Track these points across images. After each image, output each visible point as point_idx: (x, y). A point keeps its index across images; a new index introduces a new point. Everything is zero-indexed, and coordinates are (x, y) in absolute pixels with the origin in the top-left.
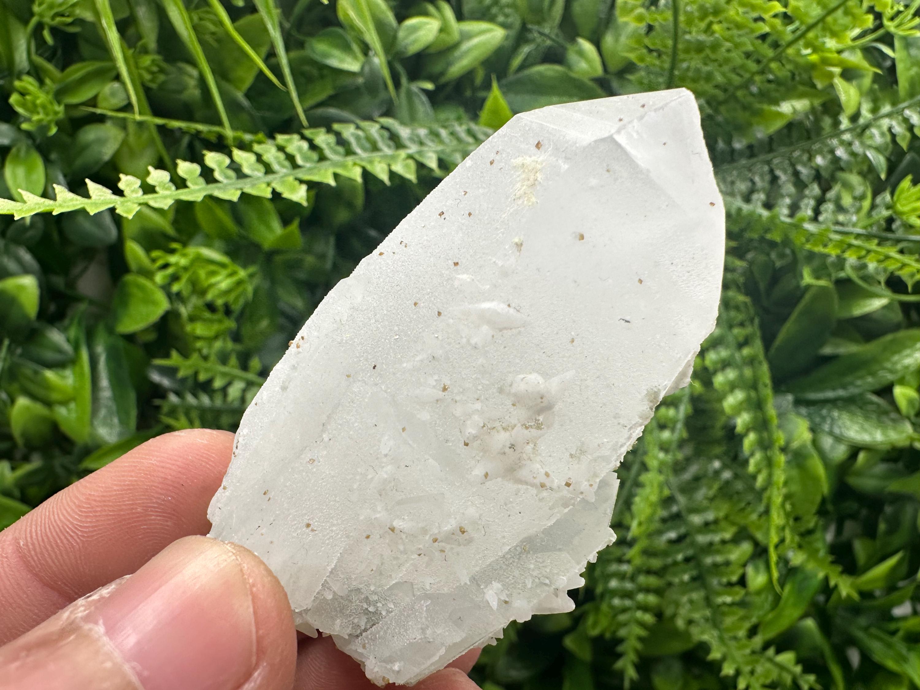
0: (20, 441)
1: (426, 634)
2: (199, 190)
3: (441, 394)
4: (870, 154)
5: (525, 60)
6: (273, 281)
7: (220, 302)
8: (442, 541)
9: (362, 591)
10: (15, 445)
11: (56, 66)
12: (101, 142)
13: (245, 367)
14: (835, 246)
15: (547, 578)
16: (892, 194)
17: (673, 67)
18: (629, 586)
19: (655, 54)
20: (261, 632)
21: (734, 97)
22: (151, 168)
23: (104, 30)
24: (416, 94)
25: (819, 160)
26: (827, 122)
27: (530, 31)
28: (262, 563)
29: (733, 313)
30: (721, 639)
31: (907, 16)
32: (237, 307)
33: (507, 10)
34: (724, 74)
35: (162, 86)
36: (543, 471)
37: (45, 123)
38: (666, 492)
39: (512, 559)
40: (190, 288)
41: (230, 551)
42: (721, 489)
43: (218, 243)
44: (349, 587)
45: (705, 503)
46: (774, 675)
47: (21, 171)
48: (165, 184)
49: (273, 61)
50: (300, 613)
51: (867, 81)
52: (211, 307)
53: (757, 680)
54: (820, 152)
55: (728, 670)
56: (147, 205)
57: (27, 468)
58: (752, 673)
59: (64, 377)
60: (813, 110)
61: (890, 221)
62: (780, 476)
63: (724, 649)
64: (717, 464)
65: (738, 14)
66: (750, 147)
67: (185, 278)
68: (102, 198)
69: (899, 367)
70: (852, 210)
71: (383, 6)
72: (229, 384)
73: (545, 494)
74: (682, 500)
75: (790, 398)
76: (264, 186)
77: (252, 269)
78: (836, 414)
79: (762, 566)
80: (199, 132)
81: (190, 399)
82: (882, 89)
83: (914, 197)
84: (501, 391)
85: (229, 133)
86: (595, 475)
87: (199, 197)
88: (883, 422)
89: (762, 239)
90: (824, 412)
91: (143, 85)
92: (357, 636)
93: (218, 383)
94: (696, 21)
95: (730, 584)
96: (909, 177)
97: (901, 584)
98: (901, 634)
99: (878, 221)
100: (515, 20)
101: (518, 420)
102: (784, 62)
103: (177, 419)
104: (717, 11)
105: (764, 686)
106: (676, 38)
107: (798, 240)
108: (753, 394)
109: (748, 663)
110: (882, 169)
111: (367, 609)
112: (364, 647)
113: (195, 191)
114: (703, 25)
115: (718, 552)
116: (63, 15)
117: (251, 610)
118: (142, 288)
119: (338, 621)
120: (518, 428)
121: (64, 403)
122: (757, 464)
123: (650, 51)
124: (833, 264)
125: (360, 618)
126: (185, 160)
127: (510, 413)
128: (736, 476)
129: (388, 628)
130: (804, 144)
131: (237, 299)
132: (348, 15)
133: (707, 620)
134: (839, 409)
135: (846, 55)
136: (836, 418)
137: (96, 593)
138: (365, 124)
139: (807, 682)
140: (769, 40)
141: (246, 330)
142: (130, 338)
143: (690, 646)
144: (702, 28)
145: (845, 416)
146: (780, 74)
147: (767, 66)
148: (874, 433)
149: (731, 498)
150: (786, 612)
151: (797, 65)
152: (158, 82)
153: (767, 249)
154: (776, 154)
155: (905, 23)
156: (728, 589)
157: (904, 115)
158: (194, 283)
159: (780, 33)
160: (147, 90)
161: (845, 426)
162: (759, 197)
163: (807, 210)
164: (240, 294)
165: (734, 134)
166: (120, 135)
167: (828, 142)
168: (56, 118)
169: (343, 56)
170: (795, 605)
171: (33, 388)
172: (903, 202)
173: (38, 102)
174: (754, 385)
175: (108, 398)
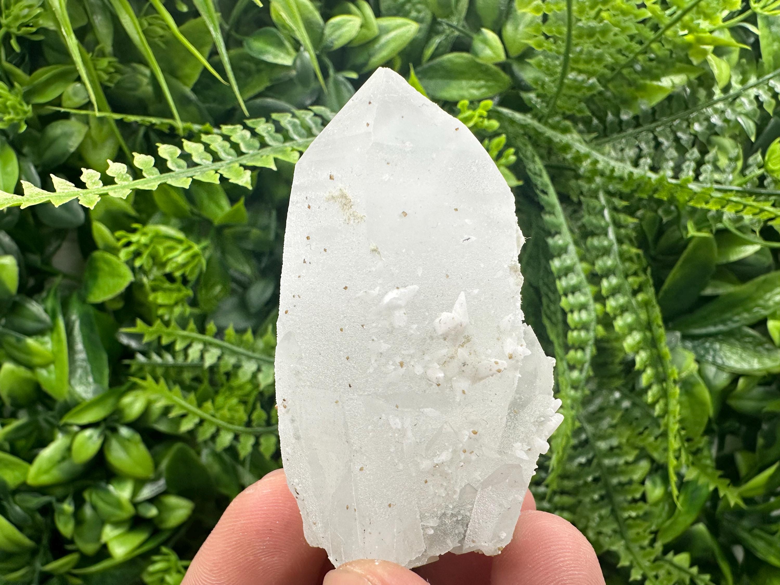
0: (7, 402)
2: (155, 179)
4: (741, 120)
5: (437, 49)
6: (224, 252)
7: (178, 274)
10: (3, 404)
11: (24, 71)
12: (67, 135)
13: (202, 330)
14: (716, 203)
16: (763, 155)
17: (568, 50)
19: (551, 40)
21: (620, 73)
22: (109, 162)
23: (64, 36)
24: (342, 82)
25: (697, 127)
26: (702, 93)
27: (440, 24)
29: (627, 264)
30: (628, 548)
32: (192, 278)
33: (419, 6)
34: (611, 55)
35: (118, 84)
37: (15, 121)
38: (578, 424)
40: (151, 262)
42: (622, 416)
43: (174, 221)
45: (609, 430)
46: (675, 577)
48: (123, 175)
49: (215, 58)
51: (735, 56)
52: (170, 277)
54: (697, 120)
55: (636, 575)
56: (106, 196)
57: (14, 424)
58: (656, 577)
59: (43, 343)
60: (690, 84)
61: (762, 178)
62: (675, 406)
63: (631, 557)
64: (617, 395)
66: (636, 118)
67: (146, 253)
68: (66, 191)
69: (771, 303)
70: (728, 170)
71: (310, 6)
72: (189, 346)
74: (590, 429)
75: (678, 334)
76: (212, 172)
77: (204, 243)
78: (717, 346)
79: (658, 481)
80: (153, 125)
81: (156, 358)
82: (749, 62)
85: (179, 124)
87: (153, 186)
88: (759, 352)
89: (651, 198)
90: (707, 345)
91: (102, 84)
93: (179, 346)
94: (587, 9)
95: (635, 501)
96: (778, 140)
99: (752, 178)
100: (427, 15)
102: (663, 42)
103: (144, 378)
106: (570, 25)
107: (682, 197)
108: (648, 334)
109: (652, 569)
110: (752, 133)
113: (150, 181)
114: (593, 13)
115: (623, 473)
116: (28, 26)
118: (108, 263)
121: (45, 366)
122: (654, 396)
123: (547, 37)
124: (713, 217)
126: (140, 152)
128: (634, 405)
130: (682, 113)
131: (192, 271)
132: (281, 16)
133: (615, 532)
134: (721, 341)
135: (716, 34)
136: (718, 350)
138: (299, 113)
139: (702, 580)
140: (650, 23)
141: (202, 295)
142: (101, 307)
144: (592, 16)
145: (725, 347)
146: (660, 53)
147: (648, 46)
148: (752, 362)
149: (631, 424)
150: (681, 519)
151: (675, 45)
152: (115, 81)
153: (655, 206)
154: (659, 123)
155: (769, 5)
156: (633, 505)
157: (770, 85)
158: (154, 257)
159: (659, 17)
160: (105, 89)
161: (725, 356)
162: (646, 161)
163: (688, 171)
164: (196, 266)
165: (621, 106)
166: (84, 129)
167: (704, 110)
168: (25, 117)
169: (277, 52)
170: (688, 512)
171: (17, 354)
172: (774, 162)
173: (9, 103)
174: (649, 326)
175: (83, 360)
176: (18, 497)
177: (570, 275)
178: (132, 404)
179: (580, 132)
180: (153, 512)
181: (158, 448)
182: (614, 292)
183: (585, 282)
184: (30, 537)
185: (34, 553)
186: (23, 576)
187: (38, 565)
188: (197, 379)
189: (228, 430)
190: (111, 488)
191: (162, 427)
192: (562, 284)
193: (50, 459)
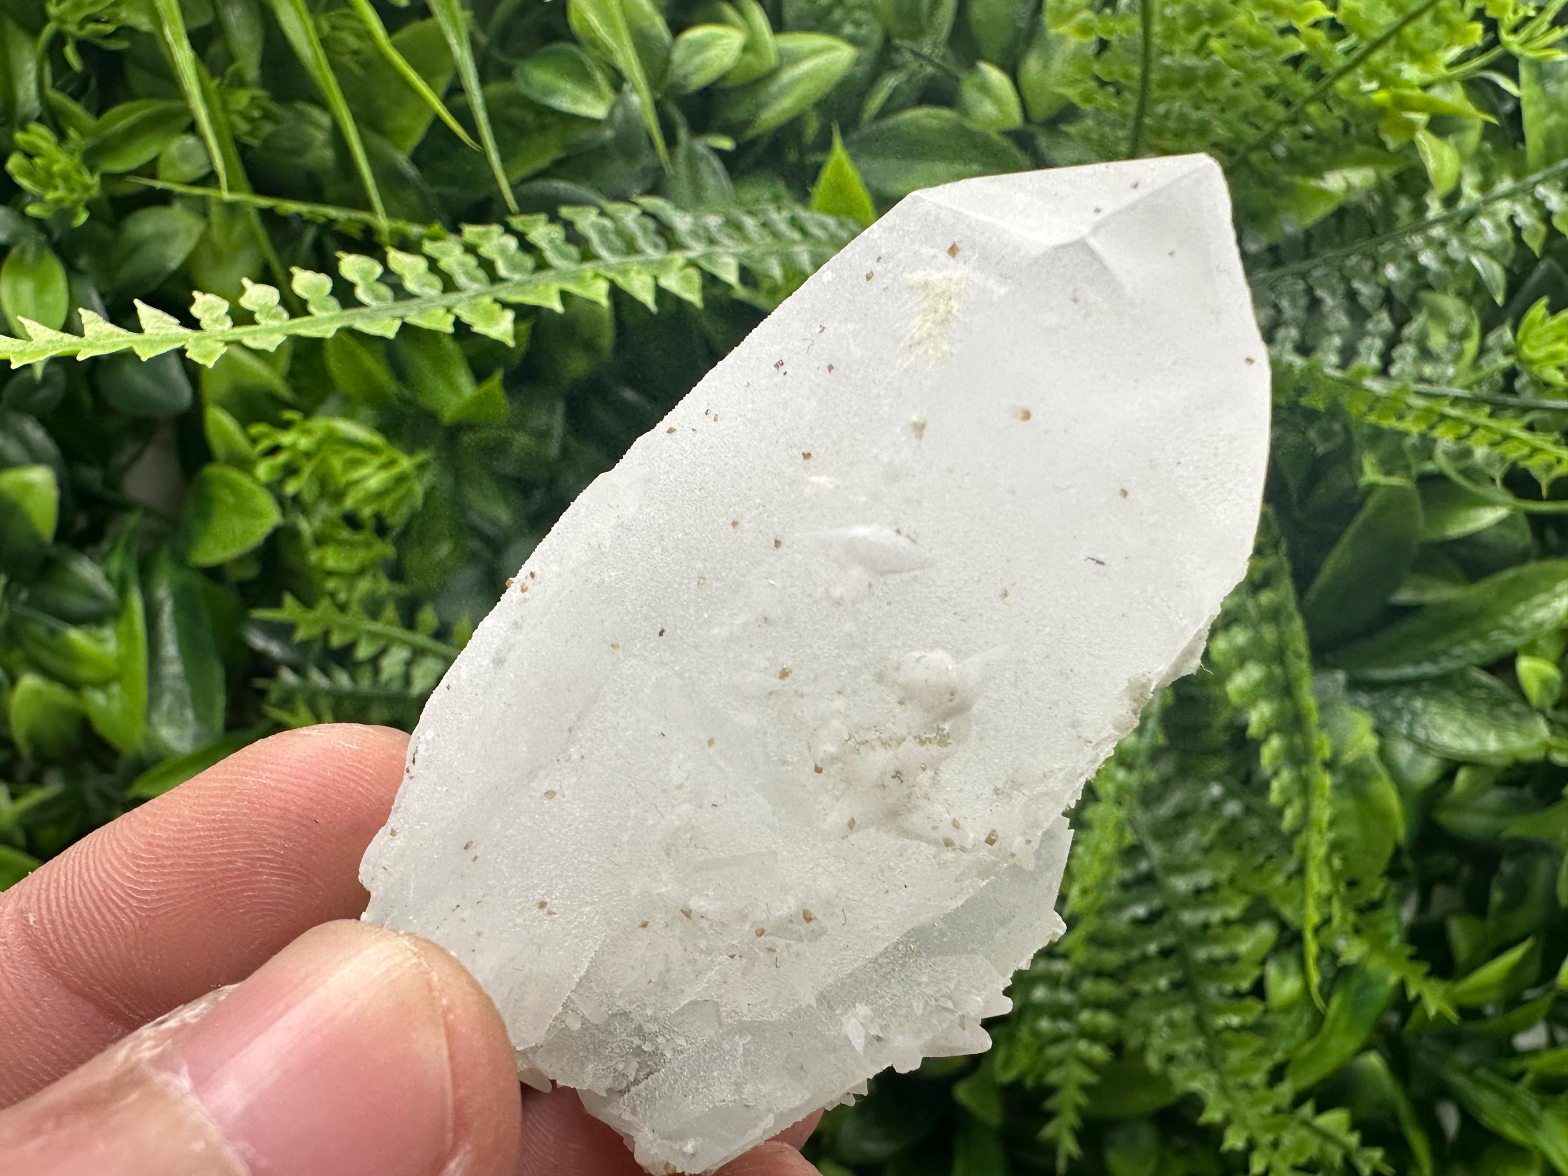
0: (25, 750)
1: (742, 1093)
2: (332, 319)
3: (776, 682)
4: (1477, 262)
5: (891, 98)
6: (458, 478)
7: (367, 512)
8: (771, 934)
9: (632, 1015)
10: (16, 757)
11: (88, 108)
12: (164, 238)
13: (409, 622)
14: (1418, 419)
15: (951, 999)
16: (1515, 329)
17: (1142, 110)
18: (1066, 997)
19: (1111, 89)
20: (462, 1091)
21: (1245, 160)
22: (246, 282)
23: (167, 44)
24: (703, 157)
25: (1391, 272)
26: (1404, 205)
27: (897, 50)
28: (463, 970)
30: (1223, 1089)
31: (1541, 25)
32: (397, 520)
33: (858, 14)
34: (1227, 124)
35: (266, 142)
36: (948, 818)
37: (67, 204)
38: (1130, 838)
39: (891, 965)
40: (315, 489)
41: (407, 949)
42: (1223, 832)
43: (366, 412)
44: (610, 1009)
45: (1196, 857)
46: (1313, 1148)
47: (26, 288)
48: (270, 308)
49: (458, 100)
50: (524, 1053)
51: (1472, 138)
52: (352, 521)
53: (1284, 1158)
54: (1392, 257)
55: (1234, 1141)
56: (239, 344)
57: (37, 796)
58: (1275, 1145)
59: (101, 641)
60: (1380, 187)
61: (1511, 375)
62: (1323, 812)
63: (1227, 1106)
64: (1216, 790)
65: (1252, 21)
66: (1273, 249)
67: (308, 469)
68: (162, 332)
69: (1526, 624)
70: (1447, 357)
71: (647, 5)
72: (383, 652)
73: (949, 855)
74: (1156, 851)
75: (1340, 676)
76: (441, 312)
77: (422, 456)
78: (1418, 704)
79: (1292, 964)
80: (331, 221)
81: (318, 679)
82: (1497, 150)
83: (1552, 335)
84: (880, 678)
85: (382, 223)
86: (1036, 824)
87: (328, 331)
88: (1499, 719)
89: (1294, 406)
90: (1399, 701)
91: (236, 141)
92: (622, 1092)
93: (363, 651)
94: (1182, 33)
95: (1238, 995)
96: (1544, 301)
97: (1529, 994)
98: (1529, 1078)
99: (1491, 376)
100: (873, 31)
101: (908, 728)
102: (1331, 103)
103: (293, 711)
104: (1217, 17)
105: (1296, 1168)
106: (1146, 62)
107: (1355, 407)
108: (1277, 670)
109: (1267, 1129)
110: (1498, 287)
111: (639, 1047)
112: (634, 1112)
113: (322, 321)
114: (1194, 40)
115: (1217, 940)
116: (98, 21)
117: (445, 1053)
118: (234, 488)
119: (590, 1067)
120: (910, 743)
121: (102, 685)
122: (1283, 791)
123: (1103, 84)
124: (1414, 447)
125: (627, 1062)
126: (306, 267)
127: (894, 716)
128: (1249, 811)
129: (676, 1081)
130: (1363, 244)
131: (397, 504)
132: (586, 20)
133: (1198, 1055)
134: (1427, 695)
135: (1436, 93)
136: (1419, 711)
137: (172, 1017)
138: (613, 207)
139: (1368, 1160)
140: (1306, 66)
141: (413, 559)
142: (215, 573)
143: (1171, 1100)
144: (1190, 47)
145: (1434, 708)
146: (1322, 125)
147: (1302, 110)
148: (1485, 737)
149: (1239, 848)
150: (1334, 1043)
151: (1353, 109)
152: (262, 135)
153: (1304, 423)
154: (1317, 261)
155: (1537, 38)
156: (1235, 1003)
157: (1537, 195)
158: (322, 479)
159: (1324, 55)
160: (243, 150)
161: (1434, 725)
162: (1289, 334)
163: (1369, 356)
164: (402, 498)
166: (196, 226)
167: (1407, 240)
168: (86, 197)
169: (579, 92)
170: (1348, 1030)
171: (46, 658)
172: (1533, 343)
173: (56, 168)
174: (1279, 656)
175: (178, 677)
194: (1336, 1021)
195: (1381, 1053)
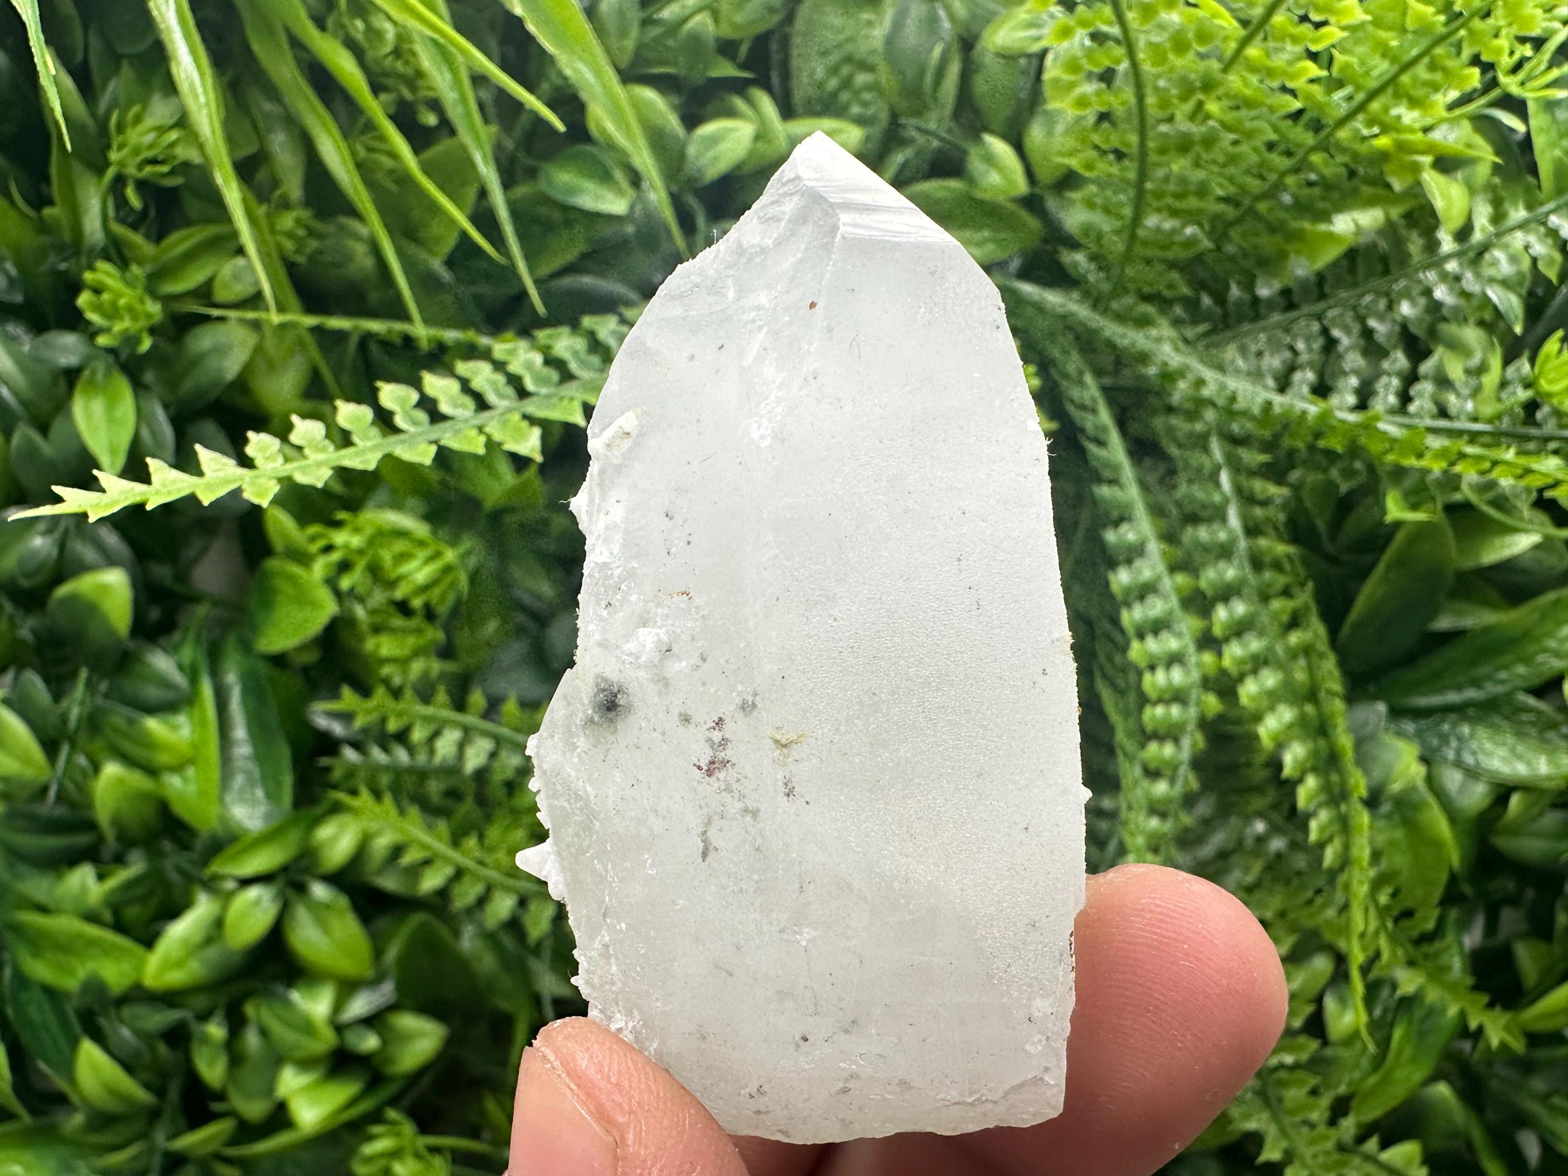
0: (110, 834)
2: (372, 449)
4: (1495, 294)
5: (900, 172)
6: (503, 557)
7: (416, 602)
10: (101, 839)
11: (147, 237)
12: (220, 350)
13: (460, 705)
14: (1437, 457)
16: (1532, 360)
17: (1143, 176)
19: (1112, 157)
21: (1252, 212)
22: (295, 419)
23: (218, 186)
25: (1406, 309)
26: (1415, 245)
27: (904, 127)
29: (1268, 575)
30: (1280, 1127)
31: (1539, 64)
32: (443, 610)
33: (867, 96)
34: (1231, 180)
35: (311, 258)
37: (133, 333)
40: (369, 581)
42: (1269, 868)
43: (412, 502)
47: (98, 406)
48: (318, 443)
51: (1483, 170)
52: (403, 608)
54: (1406, 294)
56: (290, 481)
57: (121, 876)
59: (175, 727)
60: (1390, 226)
61: (1531, 407)
62: (1362, 850)
63: (1285, 1145)
64: (1260, 827)
65: (1246, 84)
66: (1286, 293)
67: (360, 566)
68: (222, 474)
70: (1465, 389)
71: (662, 105)
72: (436, 734)
75: (1381, 707)
76: (473, 432)
77: (467, 543)
78: (1466, 729)
80: (372, 334)
81: (378, 754)
82: (1507, 183)
85: (421, 331)
87: (371, 462)
88: (1549, 742)
89: (1313, 449)
90: (1446, 727)
91: (283, 260)
93: (418, 735)
94: (1177, 101)
96: (1560, 333)
99: (1512, 409)
100: (880, 111)
102: (1332, 151)
103: (354, 793)
104: (1209, 84)
106: (1143, 133)
107: (1375, 447)
108: (1309, 709)
109: (1329, 1168)
110: (1516, 317)
113: (364, 451)
114: (1189, 106)
116: (156, 163)
118: (292, 579)
121: (178, 769)
122: (1322, 829)
123: (1102, 152)
124: (1438, 483)
126: (348, 399)
128: (1296, 846)
130: (1377, 283)
131: (443, 597)
132: (603, 127)
133: (1253, 1094)
134: (1474, 721)
135: (1437, 136)
136: (1467, 737)
140: (1305, 120)
141: (463, 638)
142: (279, 660)
143: (1229, 1139)
144: (1186, 114)
145: (1482, 733)
146: (1328, 172)
147: (1304, 159)
148: (1534, 761)
149: (1288, 882)
150: (1400, 1074)
151: (1355, 155)
152: (308, 251)
153: (1324, 463)
154: (1332, 301)
155: (1536, 77)
156: (1288, 1042)
157: (1550, 224)
158: (375, 571)
159: (1320, 107)
160: (291, 267)
161: (1483, 750)
162: (1305, 377)
163: (1387, 395)
164: (449, 588)
165: (1257, 271)
166: (251, 339)
167: (1421, 275)
168: (149, 323)
169: (600, 190)
170: (1414, 1060)
171: (127, 746)
172: (1552, 375)
173: (122, 302)
174: (1312, 695)
175: (246, 758)
176: (126, 1012)
177: (1151, 599)
178: (334, 839)
179: (1177, 323)
180: (370, 1042)
181: (382, 923)
182: (1239, 630)
183: (1178, 612)
184: (147, 1086)
185: (153, 1115)
186: (134, 1159)
187: (160, 1137)
188: (453, 794)
189: (508, 889)
190: (295, 996)
191: (389, 883)
192: (1132, 616)
193: (185, 942)
194: (1400, 1052)
195: (1450, 1082)
